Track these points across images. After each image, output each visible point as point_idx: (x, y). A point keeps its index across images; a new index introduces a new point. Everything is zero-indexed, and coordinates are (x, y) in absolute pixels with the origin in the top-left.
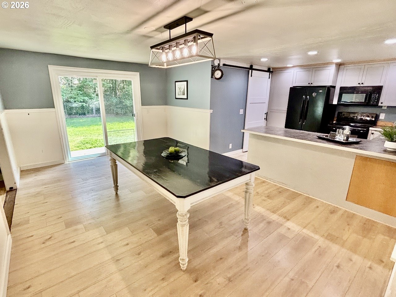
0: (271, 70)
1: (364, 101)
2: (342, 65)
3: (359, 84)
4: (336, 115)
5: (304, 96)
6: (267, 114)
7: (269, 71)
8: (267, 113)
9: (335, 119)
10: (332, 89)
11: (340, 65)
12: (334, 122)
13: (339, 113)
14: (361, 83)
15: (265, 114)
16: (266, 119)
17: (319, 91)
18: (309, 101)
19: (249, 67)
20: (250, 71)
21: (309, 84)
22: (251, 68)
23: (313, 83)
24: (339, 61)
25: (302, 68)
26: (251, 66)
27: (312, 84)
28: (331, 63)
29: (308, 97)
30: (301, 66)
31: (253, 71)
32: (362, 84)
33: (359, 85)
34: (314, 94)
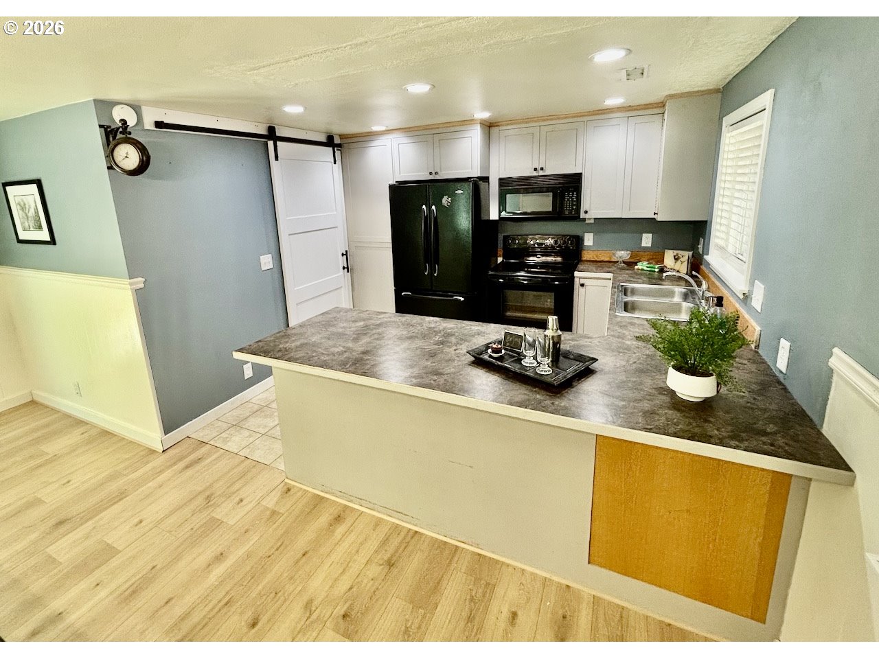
0: (337, 141)
1: (551, 210)
2: (495, 126)
3: (535, 169)
4: (500, 244)
5: (424, 207)
6: (346, 254)
7: (330, 142)
8: (346, 251)
9: (500, 252)
10: (482, 185)
11: (489, 127)
12: (500, 260)
13: (506, 238)
14: (539, 169)
15: (343, 255)
16: (346, 268)
17: (456, 192)
18: (438, 215)
19: (262, 130)
20: (271, 143)
21: (431, 174)
22: (271, 134)
23: (439, 172)
24: (485, 115)
25: (411, 134)
26: (271, 130)
27: (436, 173)
28: (471, 121)
29: (433, 207)
30: (406, 130)
31: (279, 143)
32: (542, 169)
33: (535, 174)
34: (445, 201)
